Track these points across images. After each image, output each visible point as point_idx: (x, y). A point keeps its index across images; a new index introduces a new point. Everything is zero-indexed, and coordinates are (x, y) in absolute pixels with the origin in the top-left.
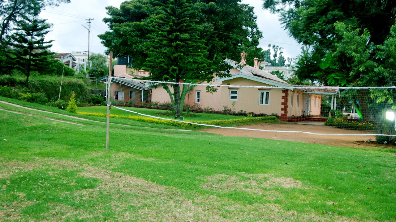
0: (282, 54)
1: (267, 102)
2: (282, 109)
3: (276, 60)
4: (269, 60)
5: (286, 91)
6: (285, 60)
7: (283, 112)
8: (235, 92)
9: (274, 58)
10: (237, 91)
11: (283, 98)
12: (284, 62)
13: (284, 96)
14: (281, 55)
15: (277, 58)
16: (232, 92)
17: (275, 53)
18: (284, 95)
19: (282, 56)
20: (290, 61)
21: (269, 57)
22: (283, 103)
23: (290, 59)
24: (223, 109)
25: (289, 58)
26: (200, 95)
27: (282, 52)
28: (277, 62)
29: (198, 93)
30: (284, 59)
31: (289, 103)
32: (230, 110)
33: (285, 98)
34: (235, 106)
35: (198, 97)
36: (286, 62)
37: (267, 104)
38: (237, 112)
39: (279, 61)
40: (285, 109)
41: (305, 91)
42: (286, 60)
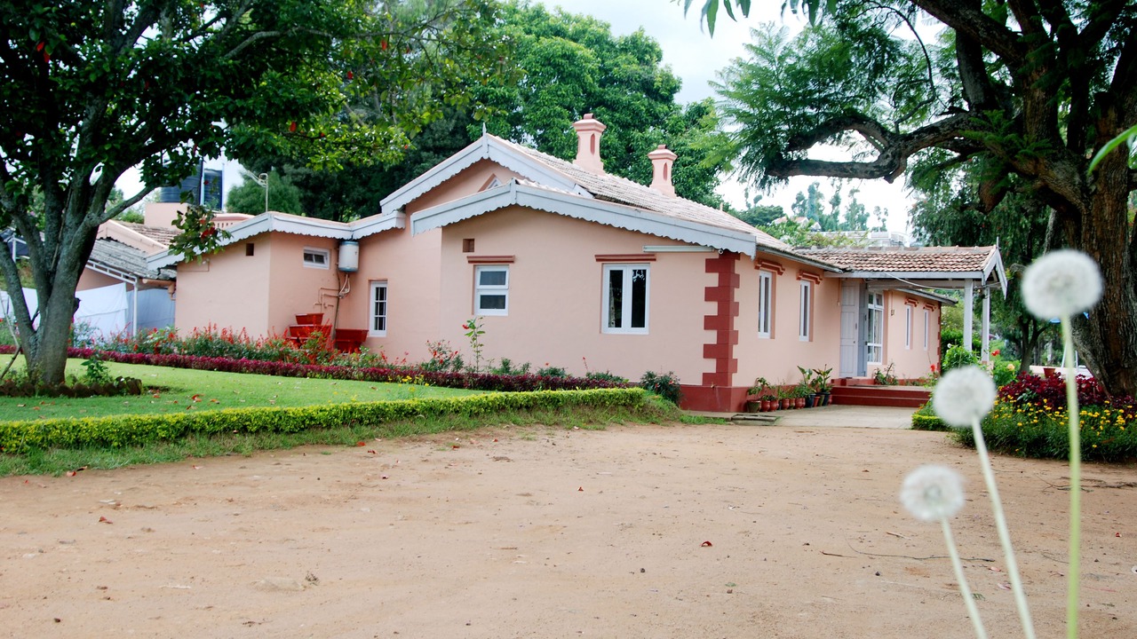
0: (855, 194)
1: (638, 320)
2: (709, 351)
3: (837, 213)
4: (817, 216)
5: (724, 262)
6: (868, 215)
7: (711, 366)
8: (499, 278)
9: (833, 208)
10: (505, 272)
11: (710, 294)
12: (863, 220)
13: (716, 285)
14: (855, 200)
15: (843, 209)
16: (487, 279)
17: (834, 194)
18: (713, 280)
19: (858, 203)
20: (882, 216)
21: (816, 205)
22: (710, 323)
23: (882, 211)
24: (428, 359)
25: (878, 208)
26: (388, 301)
27: (857, 191)
28: (842, 220)
29: (381, 293)
30: (863, 209)
31: (745, 323)
32: (459, 364)
33: (722, 295)
34: (480, 339)
35: (381, 308)
36: (869, 219)
37: (638, 330)
38: (483, 370)
39: (847, 218)
40: (721, 352)
41: (844, 270)
42: (871, 214)
